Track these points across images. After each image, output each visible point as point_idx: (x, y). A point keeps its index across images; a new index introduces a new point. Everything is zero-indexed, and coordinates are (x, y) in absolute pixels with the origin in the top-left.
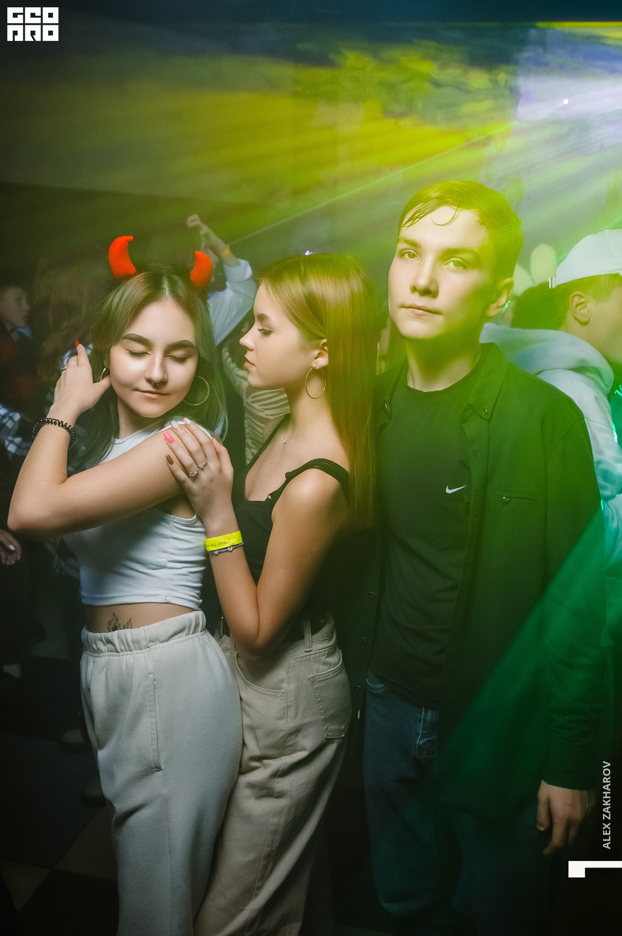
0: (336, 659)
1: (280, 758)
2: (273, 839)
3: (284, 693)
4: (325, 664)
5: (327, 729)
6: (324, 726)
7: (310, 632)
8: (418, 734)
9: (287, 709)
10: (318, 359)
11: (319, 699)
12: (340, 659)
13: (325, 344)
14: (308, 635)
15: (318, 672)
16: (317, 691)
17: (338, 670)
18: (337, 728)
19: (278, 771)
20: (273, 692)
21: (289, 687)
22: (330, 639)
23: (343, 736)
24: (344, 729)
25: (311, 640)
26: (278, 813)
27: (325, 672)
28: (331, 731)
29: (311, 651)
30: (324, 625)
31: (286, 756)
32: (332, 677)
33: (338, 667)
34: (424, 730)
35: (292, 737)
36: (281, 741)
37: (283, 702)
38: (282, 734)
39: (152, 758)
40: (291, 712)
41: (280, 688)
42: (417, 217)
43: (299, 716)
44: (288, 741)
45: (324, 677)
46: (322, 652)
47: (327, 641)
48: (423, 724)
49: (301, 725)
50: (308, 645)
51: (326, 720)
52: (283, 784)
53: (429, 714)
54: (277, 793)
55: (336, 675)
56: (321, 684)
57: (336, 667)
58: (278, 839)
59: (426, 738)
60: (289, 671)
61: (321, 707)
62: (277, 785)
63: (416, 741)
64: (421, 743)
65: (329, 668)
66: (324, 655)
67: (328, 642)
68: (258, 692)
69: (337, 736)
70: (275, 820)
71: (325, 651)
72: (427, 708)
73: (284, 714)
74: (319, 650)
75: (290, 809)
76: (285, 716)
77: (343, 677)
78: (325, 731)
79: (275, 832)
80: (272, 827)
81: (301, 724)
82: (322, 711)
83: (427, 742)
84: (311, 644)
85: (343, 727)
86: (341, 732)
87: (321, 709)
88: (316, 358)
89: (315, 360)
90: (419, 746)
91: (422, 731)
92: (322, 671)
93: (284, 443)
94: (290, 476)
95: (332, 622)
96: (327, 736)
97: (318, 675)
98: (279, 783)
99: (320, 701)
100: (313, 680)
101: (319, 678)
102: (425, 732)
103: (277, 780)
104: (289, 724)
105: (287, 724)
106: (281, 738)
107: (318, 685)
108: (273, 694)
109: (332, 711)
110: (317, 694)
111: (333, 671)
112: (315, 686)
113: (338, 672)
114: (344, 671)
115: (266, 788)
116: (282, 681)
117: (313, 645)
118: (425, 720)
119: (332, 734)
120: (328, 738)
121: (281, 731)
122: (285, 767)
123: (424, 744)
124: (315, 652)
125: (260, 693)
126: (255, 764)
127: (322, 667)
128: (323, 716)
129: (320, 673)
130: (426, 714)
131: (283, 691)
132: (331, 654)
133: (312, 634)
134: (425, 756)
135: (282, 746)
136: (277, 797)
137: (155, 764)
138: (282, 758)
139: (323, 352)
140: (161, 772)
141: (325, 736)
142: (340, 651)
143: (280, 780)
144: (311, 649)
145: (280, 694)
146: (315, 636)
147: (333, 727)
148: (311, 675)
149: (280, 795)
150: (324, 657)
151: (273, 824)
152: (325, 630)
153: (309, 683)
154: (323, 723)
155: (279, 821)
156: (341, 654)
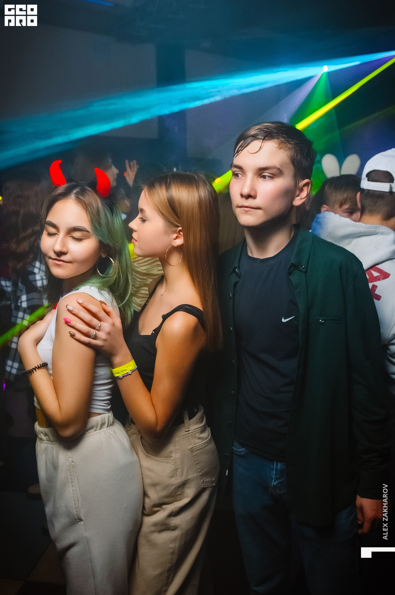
0: (207, 434)
1: (173, 503)
2: (172, 558)
3: (173, 460)
4: (199, 438)
5: (203, 481)
6: (201, 479)
7: (188, 419)
8: (272, 478)
9: (176, 471)
10: (176, 240)
11: (197, 462)
12: (209, 434)
13: (180, 231)
14: (186, 420)
15: (195, 444)
16: (195, 457)
17: (208, 442)
18: (210, 480)
19: (172, 512)
20: (166, 460)
21: (176, 455)
22: (202, 421)
23: (214, 484)
24: (215, 480)
25: (188, 423)
26: (174, 540)
27: (200, 444)
28: (206, 482)
29: (189, 431)
30: (197, 412)
31: (178, 502)
32: (205, 447)
33: (208, 440)
34: (277, 475)
35: (181, 489)
36: (173, 492)
37: (172, 466)
38: (173, 487)
39: (75, 513)
40: (179, 472)
41: (171, 457)
42: (240, 150)
43: (184, 474)
44: (178, 492)
45: (199, 447)
46: (196, 431)
47: (199, 423)
48: (275, 472)
49: (186, 481)
50: (187, 427)
51: (202, 476)
52: (176, 521)
53: (279, 465)
54: (172, 527)
55: (207, 445)
56: (198, 452)
57: (207, 440)
58: (175, 557)
59: (278, 480)
60: (176, 445)
61: (198, 467)
62: (172, 522)
63: (272, 483)
64: (275, 484)
65: (203, 441)
66: (198, 433)
67: (201, 423)
68: (156, 460)
69: (210, 485)
70: (172, 546)
71: (199, 430)
72: (277, 462)
73: (174, 474)
74: (195, 429)
75: (182, 536)
76: (175, 475)
77: (212, 446)
78: (202, 483)
79: (173, 553)
80: (171, 551)
81: (186, 479)
82: (199, 470)
83: (279, 482)
84: (189, 426)
85: (214, 479)
86: (213, 482)
87: (199, 469)
88: (175, 239)
89: (174, 241)
90: (274, 486)
91: (275, 476)
92: (198, 443)
93: (162, 295)
94: (165, 317)
95: (203, 410)
96: (204, 486)
97: (195, 446)
98: (172, 520)
99: (197, 464)
100: (192, 450)
101: (196, 449)
102: (277, 476)
103: (172, 518)
104: (178, 480)
105: (177, 481)
106: (174, 490)
107: (195, 453)
108: (166, 461)
109: (206, 470)
110: (195, 459)
111: (205, 442)
112: (194, 454)
113: (209, 442)
114: (213, 442)
115: (164, 525)
116: (171, 452)
117: (191, 427)
118: (277, 470)
119: (207, 484)
120: (204, 488)
121: (173, 485)
122: (177, 509)
123: (277, 484)
124: (192, 431)
125: (157, 461)
126: (156, 509)
127: (197, 441)
128: (200, 473)
129: (196, 445)
130: (277, 465)
131: (172, 458)
132: (203, 431)
133: (189, 420)
134: (278, 492)
135: (174, 495)
136: (173, 530)
137: (77, 517)
138: (175, 503)
139: (180, 235)
140: (82, 522)
141: (203, 486)
142: (209, 428)
143: (174, 518)
144: (189, 430)
145: (171, 461)
146: (191, 420)
147: (207, 480)
148: (190, 447)
149: (174, 528)
150: (198, 434)
151: (171, 548)
152: (198, 416)
153: (190, 452)
154: (201, 477)
155: (175, 546)
156: (210, 431)
